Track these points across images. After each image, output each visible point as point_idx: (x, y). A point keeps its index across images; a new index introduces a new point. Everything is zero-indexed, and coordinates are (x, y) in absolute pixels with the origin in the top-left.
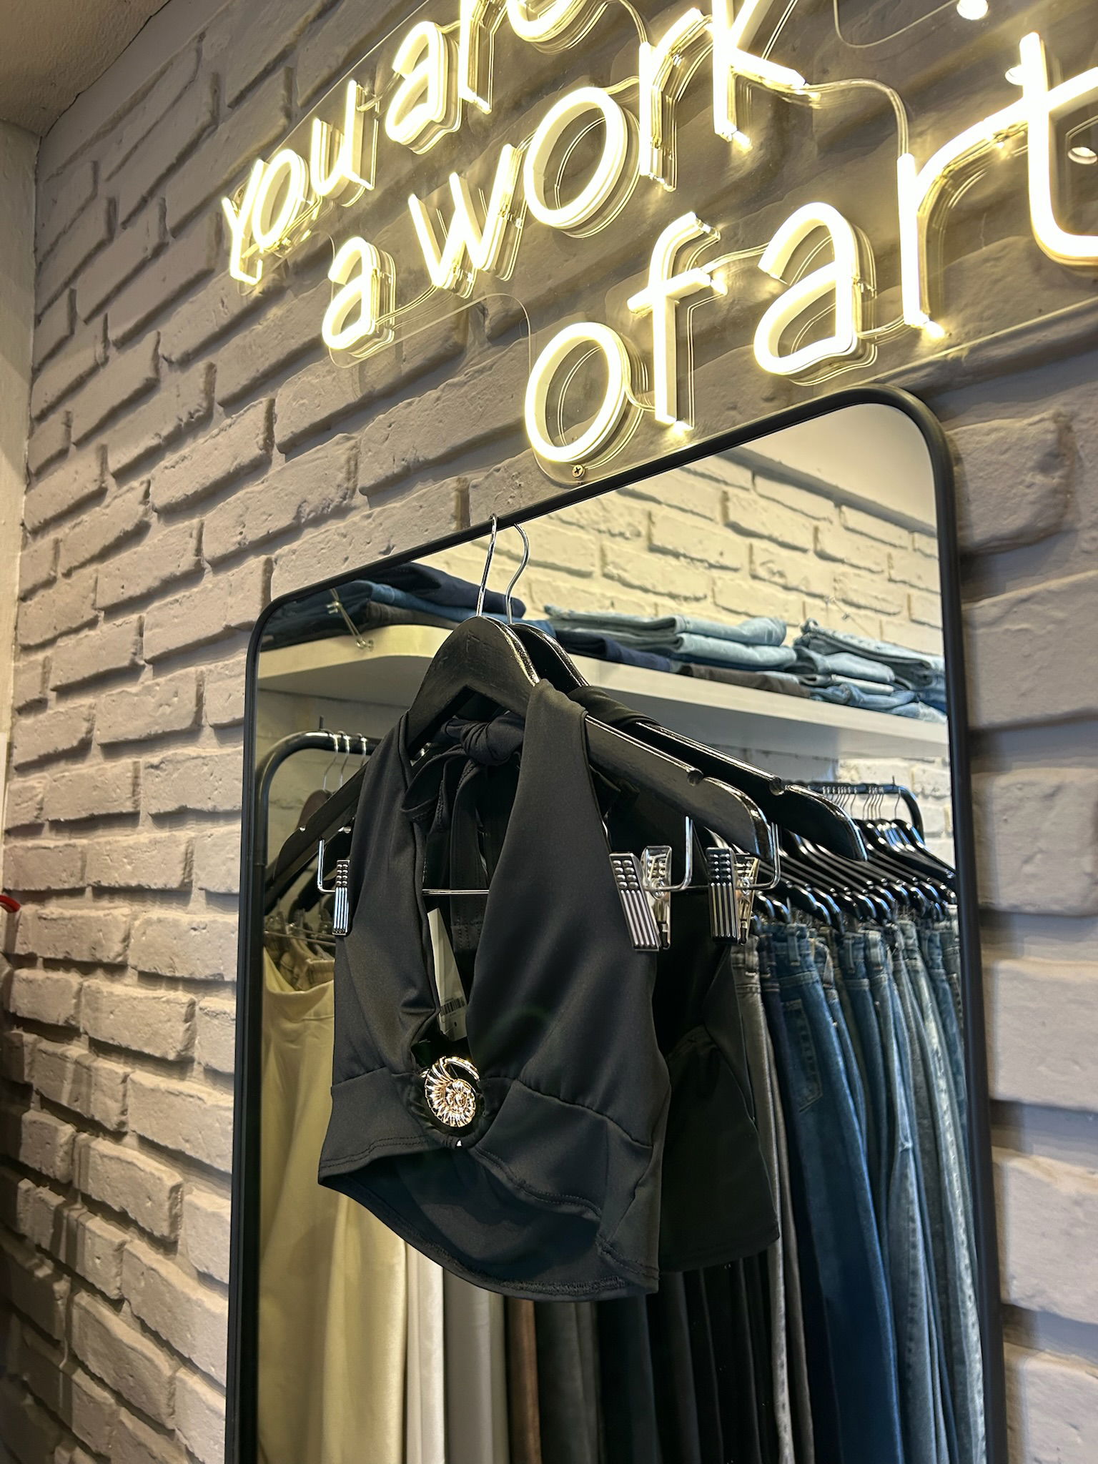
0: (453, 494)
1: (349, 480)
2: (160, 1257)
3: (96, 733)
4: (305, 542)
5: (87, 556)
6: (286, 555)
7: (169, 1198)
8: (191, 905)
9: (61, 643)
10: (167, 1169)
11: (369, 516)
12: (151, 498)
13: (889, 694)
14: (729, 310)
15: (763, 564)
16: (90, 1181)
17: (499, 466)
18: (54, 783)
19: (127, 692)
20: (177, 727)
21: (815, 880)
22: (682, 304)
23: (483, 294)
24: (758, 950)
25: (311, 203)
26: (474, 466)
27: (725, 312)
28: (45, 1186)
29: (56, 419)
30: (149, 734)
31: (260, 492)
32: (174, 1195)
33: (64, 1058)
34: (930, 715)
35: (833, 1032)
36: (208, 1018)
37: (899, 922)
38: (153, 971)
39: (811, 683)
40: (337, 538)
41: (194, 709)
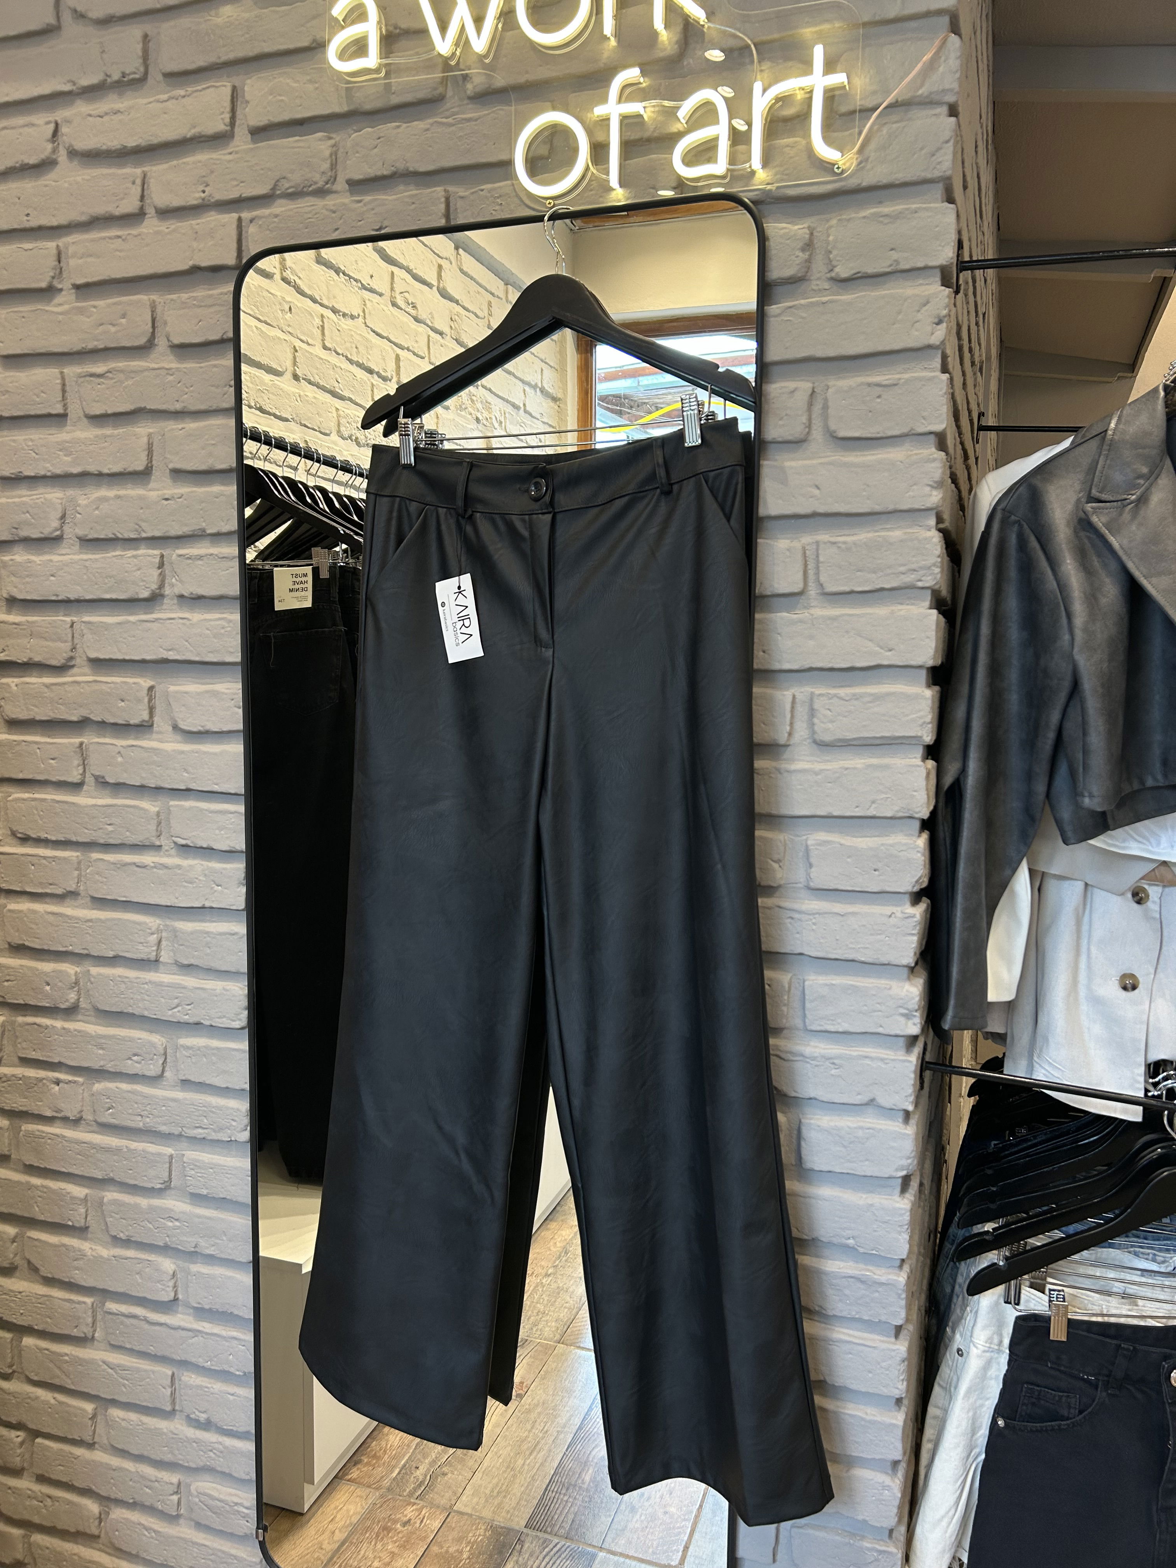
0: (443, 200)
1: (332, 170)
4: (291, 210)
6: (266, 217)
7: (147, 696)
8: (152, 485)
10: (135, 679)
11: (359, 201)
12: (62, 139)
15: (401, 293)
17: (482, 187)
20: (126, 344)
23: (470, 67)
26: (457, 183)
27: (651, 132)
30: (83, 348)
31: (230, 161)
36: (190, 561)
38: (111, 536)
40: (327, 213)
41: (151, 330)
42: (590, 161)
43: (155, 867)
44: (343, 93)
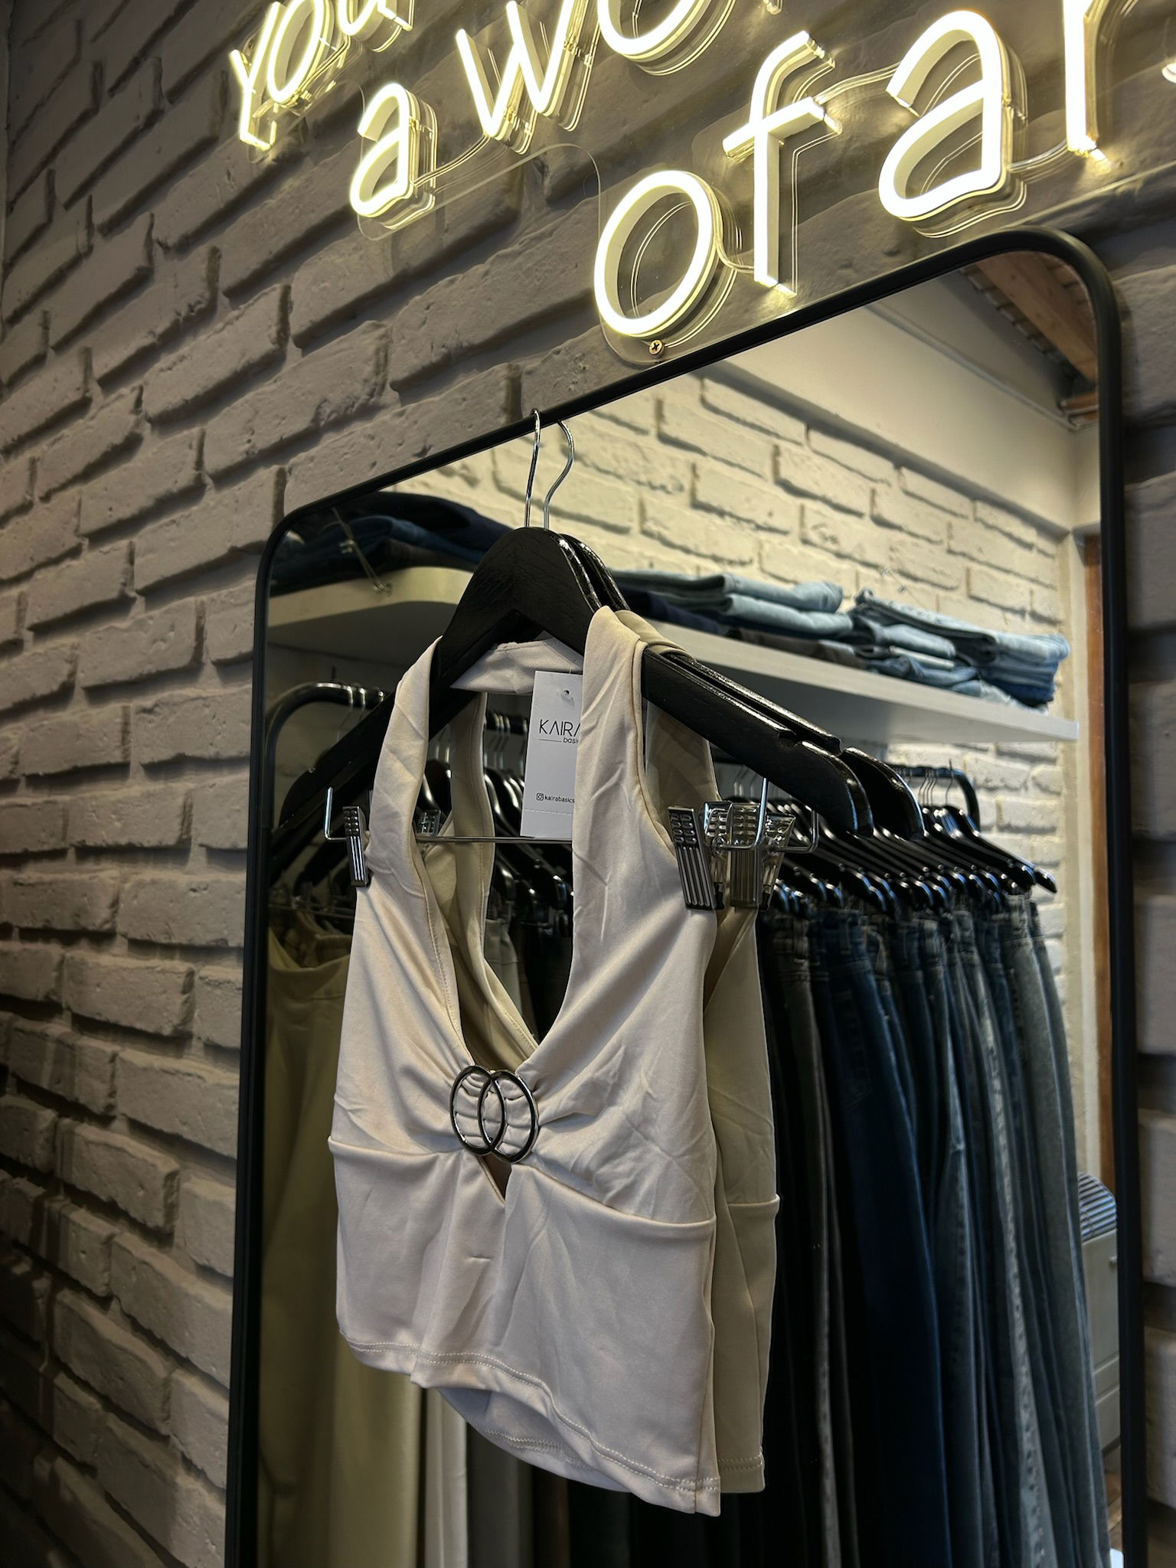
0: (503, 383)
1: (377, 373)
2: (153, 1250)
3: (80, 676)
4: (326, 447)
5: (69, 476)
6: (302, 464)
7: (165, 1186)
8: (190, 865)
9: (39, 575)
10: (162, 1155)
11: (401, 414)
12: (143, 405)
13: (949, 670)
14: (845, 150)
15: (815, 527)
16: (74, 1169)
17: (559, 347)
18: (32, 734)
19: (116, 629)
20: (174, 665)
21: (867, 865)
22: (788, 143)
23: (544, 146)
24: (809, 935)
25: (336, 49)
26: (527, 350)
27: (840, 152)
28: (22, 1177)
29: (32, 320)
30: (141, 675)
31: (274, 391)
32: (169, 1182)
33: (44, 1036)
34: (991, 694)
35: (885, 1026)
36: (209, 988)
37: (955, 912)
38: (146, 938)
39: (867, 655)
40: (363, 440)
41: (194, 644)
42: (718, 245)
44: (387, 253)
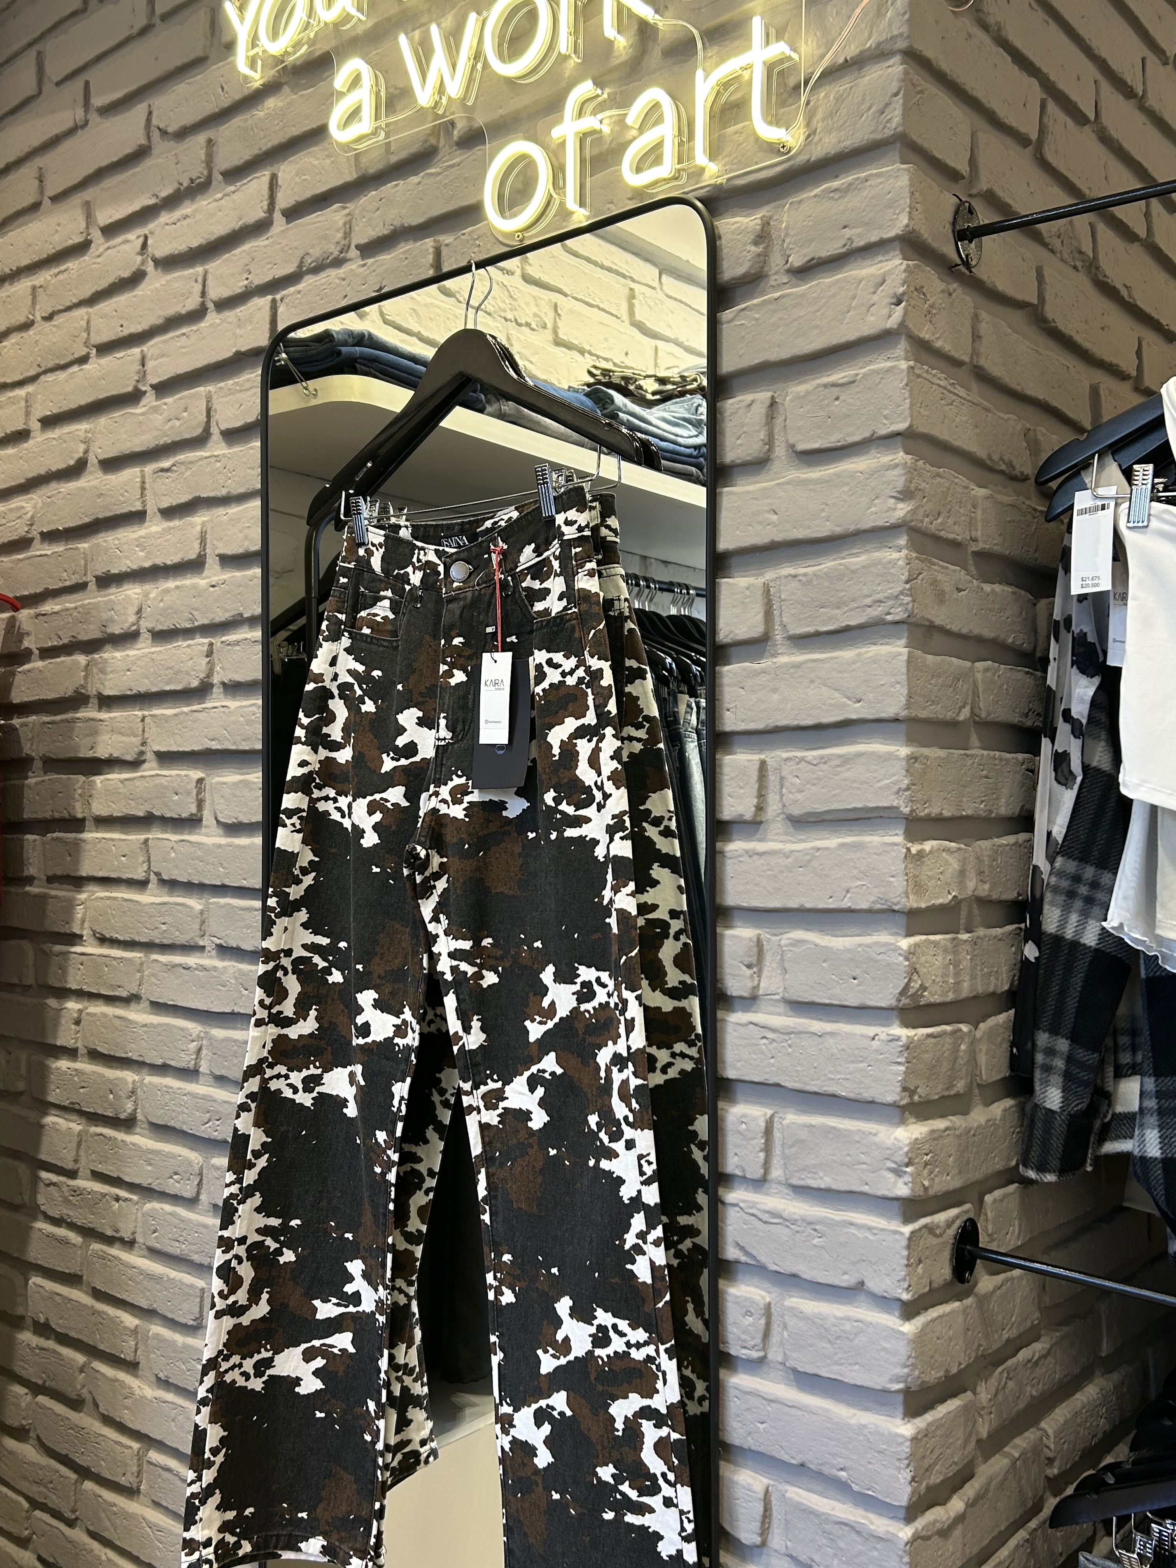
0: (431, 250)
1: (345, 239)
3: (96, 452)
4: (308, 285)
5: (75, 300)
6: (292, 295)
7: (195, 789)
8: (206, 573)
9: (47, 378)
10: (189, 771)
11: (364, 265)
12: (148, 250)
14: (608, 145)
17: (463, 231)
18: (47, 501)
19: (130, 414)
20: (187, 436)
23: (453, 113)
25: (311, 21)
26: (445, 231)
29: (28, 171)
30: (157, 446)
31: (266, 246)
32: (199, 787)
33: (74, 720)
38: (171, 627)
40: (337, 281)
41: (206, 420)
42: (551, 186)
43: (196, 969)
44: (353, 163)
